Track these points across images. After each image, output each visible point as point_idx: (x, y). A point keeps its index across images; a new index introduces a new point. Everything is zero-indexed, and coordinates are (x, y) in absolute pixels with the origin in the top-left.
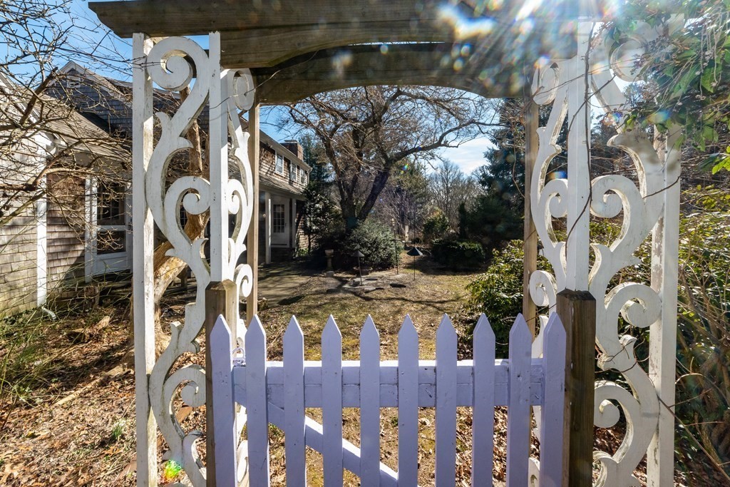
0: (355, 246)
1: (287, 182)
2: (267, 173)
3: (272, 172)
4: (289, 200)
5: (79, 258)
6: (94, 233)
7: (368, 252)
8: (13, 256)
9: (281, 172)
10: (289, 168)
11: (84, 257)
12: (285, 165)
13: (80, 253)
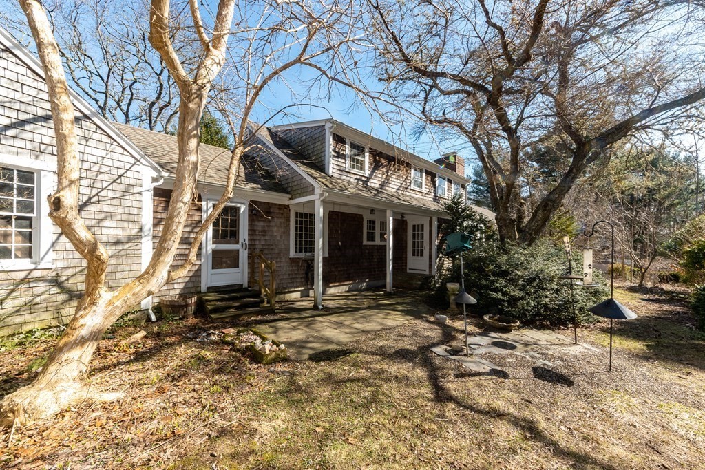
0: (497, 281)
1: (431, 198)
2: (398, 189)
3: (406, 188)
4: (429, 219)
5: (196, 271)
6: (210, 251)
7: (517, 293)
8: (117, 267)
9: (420, 186)
10: (433, 182)
11: (200, 270)
12: (426, 179)
13: (197, 267)
